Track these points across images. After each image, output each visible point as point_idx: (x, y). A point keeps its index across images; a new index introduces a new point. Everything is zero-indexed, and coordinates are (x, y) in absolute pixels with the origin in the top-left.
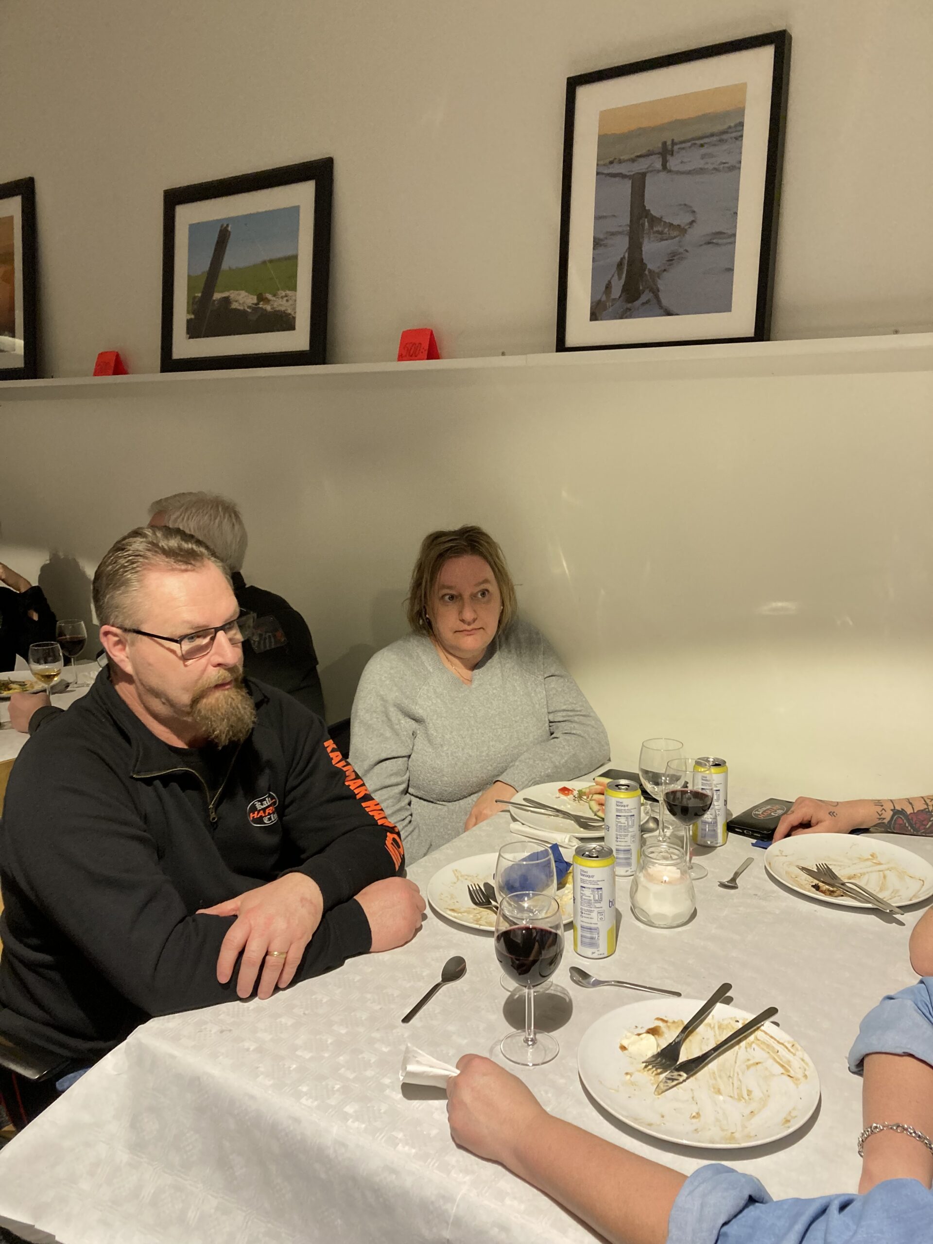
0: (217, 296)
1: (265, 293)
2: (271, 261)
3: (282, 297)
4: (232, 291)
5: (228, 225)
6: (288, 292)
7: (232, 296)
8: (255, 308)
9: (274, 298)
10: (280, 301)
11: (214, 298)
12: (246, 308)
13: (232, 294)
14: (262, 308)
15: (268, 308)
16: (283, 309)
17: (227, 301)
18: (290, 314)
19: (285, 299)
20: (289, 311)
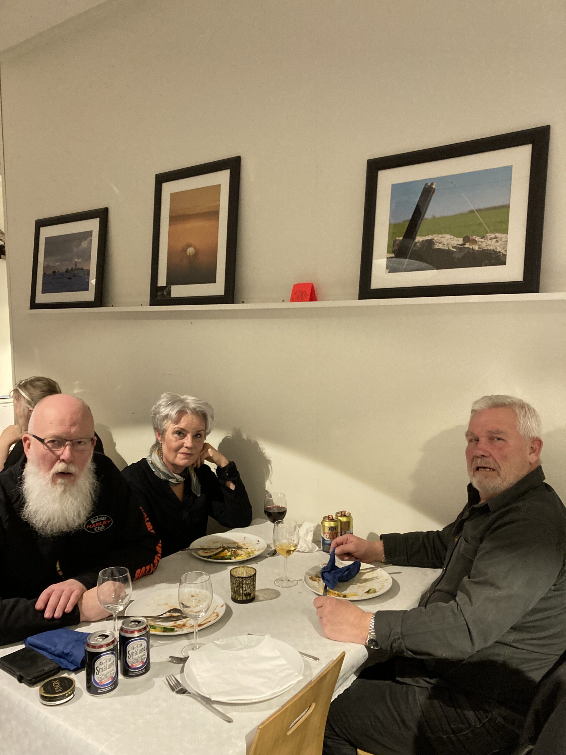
0: (419, 239)
1: (472, 236)
2: (479, 211)
3: (491, 239)
4: (435, 235)
5: (432, 184)
6: (497, 235)
7: (435, 239)
8: (460, 249)
9: (483, 240)
10: (489, 242)
11: (416, 241)
12: (451, 248)
13: (436, 237)
14: (469, 248)
15: (476, 248)
16: (491, 248)
17: (430, 242)
18: (500, 252)
19: (495, 240)
20: (499, 249)
